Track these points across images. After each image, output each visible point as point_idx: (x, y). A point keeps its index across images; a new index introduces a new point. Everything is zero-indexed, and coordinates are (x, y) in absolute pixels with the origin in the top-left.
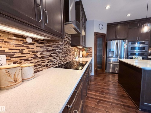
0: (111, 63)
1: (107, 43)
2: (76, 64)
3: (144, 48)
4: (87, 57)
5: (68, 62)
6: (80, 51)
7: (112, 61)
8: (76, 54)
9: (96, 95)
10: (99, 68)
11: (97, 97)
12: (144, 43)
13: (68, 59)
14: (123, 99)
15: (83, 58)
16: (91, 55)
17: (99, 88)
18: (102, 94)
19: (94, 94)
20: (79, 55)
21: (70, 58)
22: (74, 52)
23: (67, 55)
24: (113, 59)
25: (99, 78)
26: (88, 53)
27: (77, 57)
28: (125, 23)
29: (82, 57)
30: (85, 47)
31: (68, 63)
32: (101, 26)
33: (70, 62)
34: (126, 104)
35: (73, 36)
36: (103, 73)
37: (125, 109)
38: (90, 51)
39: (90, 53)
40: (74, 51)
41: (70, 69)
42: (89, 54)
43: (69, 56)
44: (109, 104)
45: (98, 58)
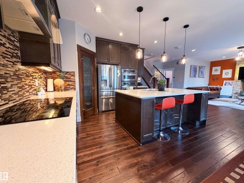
0: (104, 97)
1: (97, 67)
2: (39, 107)
3: (134, 77)
4: (66, 89)
5: (15, 105)
6: (46, 78)
7: (104, 93)
8: (37, 85)
9: (92, 153)
10: (88, 107)
11: (94, 157)
12: (134, 71)
13: (15, 97)
14: (125, 141)
15: (56, 93)
16: (74, 85)
17: (94, 139)
18: (101, 147)
19: (88, 152)
20: (46, 86)
21: (20, 93)
22: (32, 80)
23: (9, 85)
24: (105, 91)
25: (90, 124)
26: (67, 83)
27: (42, 91)
28: (117, 43)
29: (55, 90)
30: (61, 71)
31: (16, 108)
32: (87, 37)
33: (23, 104)
34: (129, 146)
35: (25, 38)
36: (94, 114)
37: (129, 152)
38: (70, 78)
39: (70, 83)
40: (31, 78)
41: (25, 121)
42: (69, 85)
43: (16, 89)
44: (112, 157)
45: (86, 92)
